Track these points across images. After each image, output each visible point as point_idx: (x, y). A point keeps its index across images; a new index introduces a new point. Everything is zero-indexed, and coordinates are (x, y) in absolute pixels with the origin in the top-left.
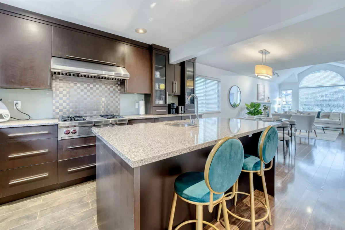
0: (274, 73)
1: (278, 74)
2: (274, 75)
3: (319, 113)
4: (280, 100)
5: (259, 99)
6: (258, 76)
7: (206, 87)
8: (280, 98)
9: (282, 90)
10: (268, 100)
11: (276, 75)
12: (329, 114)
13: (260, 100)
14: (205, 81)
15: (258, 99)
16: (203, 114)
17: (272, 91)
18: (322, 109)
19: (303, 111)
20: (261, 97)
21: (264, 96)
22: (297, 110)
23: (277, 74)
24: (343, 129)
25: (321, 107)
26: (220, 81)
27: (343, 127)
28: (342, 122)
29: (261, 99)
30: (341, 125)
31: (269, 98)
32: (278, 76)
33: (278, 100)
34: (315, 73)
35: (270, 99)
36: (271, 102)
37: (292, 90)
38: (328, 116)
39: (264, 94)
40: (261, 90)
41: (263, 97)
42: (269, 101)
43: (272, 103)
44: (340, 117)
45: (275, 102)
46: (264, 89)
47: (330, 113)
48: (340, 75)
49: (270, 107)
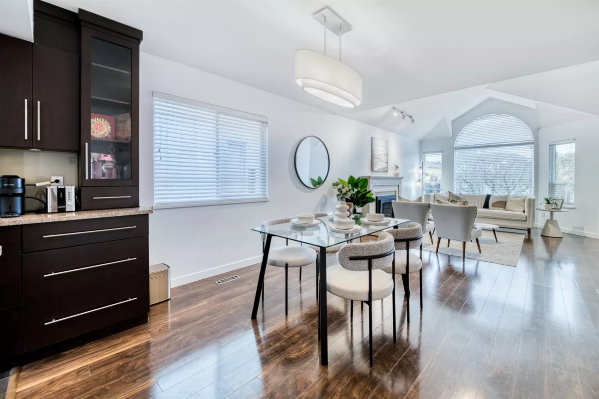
0: (404, 114)
1: (413, 118)
2: (404, 117)
3: (488, 197)
4: (420, 171)
5: (375, 169)
6: (305, 89)
7: (220, 134)
8: (421, 168)
9: (425, 153)
10: (396, 172)
11: (407, 118)
12: (504, 200)
13: (377, 171)
14: (217, 117)
15: (372, 170)
16: (151, 212)
17: (405, 153)
18: (493, 190)
19: (460, 194)
20: (379, 165)
21: (387, 163)
22: (450, 192)
23: (411, 117)
24: (529, 230)
25: (491, 185)
26: (266, 123)
27: (530, 226)
28: (529, 216)
29: (379, 170)
30: (528, 222)
31: (397, 167)
32: (413, 121)
33: (417, 171)
34: (481, 119)
35: (399, 171)
36: (400, 176)
37: (442, 152)
38: (502, 204)
39: (388, 159)
40: (380, 150)
41: (385, 165)
42: (398, 175)
43: (403, 178)
44: (524, 207)
45: (410, 176)
46: (387, 148)
47: (507, 197)
48: (525, 124)
49: (399, 185)
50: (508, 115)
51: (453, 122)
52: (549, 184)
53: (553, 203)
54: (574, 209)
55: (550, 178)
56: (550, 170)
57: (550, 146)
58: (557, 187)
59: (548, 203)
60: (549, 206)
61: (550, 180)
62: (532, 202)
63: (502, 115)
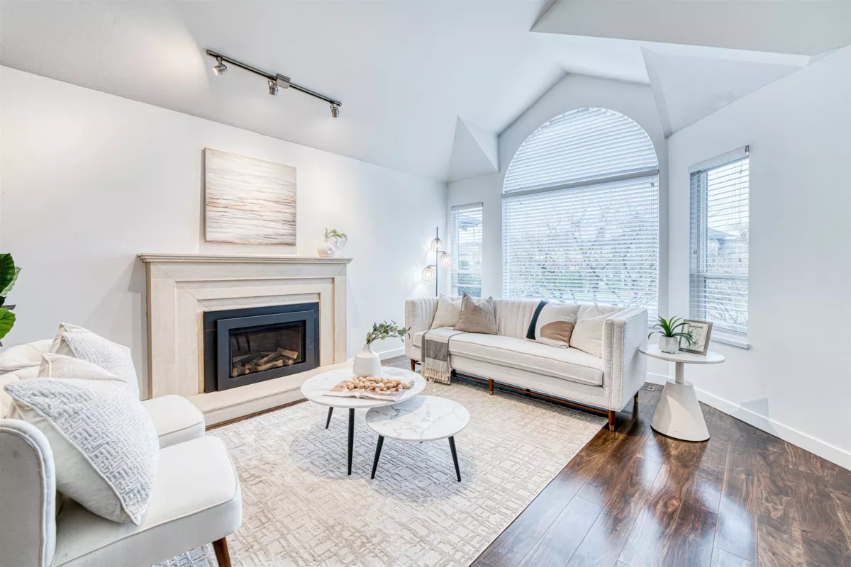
3: (540, 308)
12: (572, 318)
36: (339, 256)
37: (482, 204)
38: (565, 329)
43: (348, 261)
47: (577, 311)
48: (639, 127)
49: (333, 279)
50: (603, 110)
51: (499, 136)
52: (691, 276)
53: (681, 334)
54: (748, 348)
55: (694, 261)
56: (694, 241)
57: (692, 174)
58: (710, 283)
59: (669, 334)
60: (668, 343)
61: (694, 266)
62: (616, 330)
63: (591, 110)
